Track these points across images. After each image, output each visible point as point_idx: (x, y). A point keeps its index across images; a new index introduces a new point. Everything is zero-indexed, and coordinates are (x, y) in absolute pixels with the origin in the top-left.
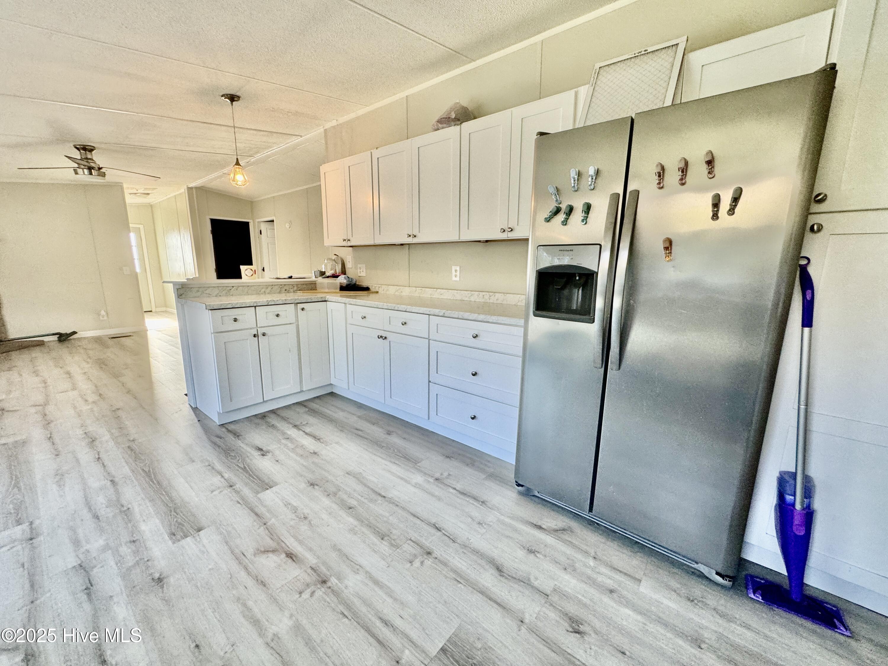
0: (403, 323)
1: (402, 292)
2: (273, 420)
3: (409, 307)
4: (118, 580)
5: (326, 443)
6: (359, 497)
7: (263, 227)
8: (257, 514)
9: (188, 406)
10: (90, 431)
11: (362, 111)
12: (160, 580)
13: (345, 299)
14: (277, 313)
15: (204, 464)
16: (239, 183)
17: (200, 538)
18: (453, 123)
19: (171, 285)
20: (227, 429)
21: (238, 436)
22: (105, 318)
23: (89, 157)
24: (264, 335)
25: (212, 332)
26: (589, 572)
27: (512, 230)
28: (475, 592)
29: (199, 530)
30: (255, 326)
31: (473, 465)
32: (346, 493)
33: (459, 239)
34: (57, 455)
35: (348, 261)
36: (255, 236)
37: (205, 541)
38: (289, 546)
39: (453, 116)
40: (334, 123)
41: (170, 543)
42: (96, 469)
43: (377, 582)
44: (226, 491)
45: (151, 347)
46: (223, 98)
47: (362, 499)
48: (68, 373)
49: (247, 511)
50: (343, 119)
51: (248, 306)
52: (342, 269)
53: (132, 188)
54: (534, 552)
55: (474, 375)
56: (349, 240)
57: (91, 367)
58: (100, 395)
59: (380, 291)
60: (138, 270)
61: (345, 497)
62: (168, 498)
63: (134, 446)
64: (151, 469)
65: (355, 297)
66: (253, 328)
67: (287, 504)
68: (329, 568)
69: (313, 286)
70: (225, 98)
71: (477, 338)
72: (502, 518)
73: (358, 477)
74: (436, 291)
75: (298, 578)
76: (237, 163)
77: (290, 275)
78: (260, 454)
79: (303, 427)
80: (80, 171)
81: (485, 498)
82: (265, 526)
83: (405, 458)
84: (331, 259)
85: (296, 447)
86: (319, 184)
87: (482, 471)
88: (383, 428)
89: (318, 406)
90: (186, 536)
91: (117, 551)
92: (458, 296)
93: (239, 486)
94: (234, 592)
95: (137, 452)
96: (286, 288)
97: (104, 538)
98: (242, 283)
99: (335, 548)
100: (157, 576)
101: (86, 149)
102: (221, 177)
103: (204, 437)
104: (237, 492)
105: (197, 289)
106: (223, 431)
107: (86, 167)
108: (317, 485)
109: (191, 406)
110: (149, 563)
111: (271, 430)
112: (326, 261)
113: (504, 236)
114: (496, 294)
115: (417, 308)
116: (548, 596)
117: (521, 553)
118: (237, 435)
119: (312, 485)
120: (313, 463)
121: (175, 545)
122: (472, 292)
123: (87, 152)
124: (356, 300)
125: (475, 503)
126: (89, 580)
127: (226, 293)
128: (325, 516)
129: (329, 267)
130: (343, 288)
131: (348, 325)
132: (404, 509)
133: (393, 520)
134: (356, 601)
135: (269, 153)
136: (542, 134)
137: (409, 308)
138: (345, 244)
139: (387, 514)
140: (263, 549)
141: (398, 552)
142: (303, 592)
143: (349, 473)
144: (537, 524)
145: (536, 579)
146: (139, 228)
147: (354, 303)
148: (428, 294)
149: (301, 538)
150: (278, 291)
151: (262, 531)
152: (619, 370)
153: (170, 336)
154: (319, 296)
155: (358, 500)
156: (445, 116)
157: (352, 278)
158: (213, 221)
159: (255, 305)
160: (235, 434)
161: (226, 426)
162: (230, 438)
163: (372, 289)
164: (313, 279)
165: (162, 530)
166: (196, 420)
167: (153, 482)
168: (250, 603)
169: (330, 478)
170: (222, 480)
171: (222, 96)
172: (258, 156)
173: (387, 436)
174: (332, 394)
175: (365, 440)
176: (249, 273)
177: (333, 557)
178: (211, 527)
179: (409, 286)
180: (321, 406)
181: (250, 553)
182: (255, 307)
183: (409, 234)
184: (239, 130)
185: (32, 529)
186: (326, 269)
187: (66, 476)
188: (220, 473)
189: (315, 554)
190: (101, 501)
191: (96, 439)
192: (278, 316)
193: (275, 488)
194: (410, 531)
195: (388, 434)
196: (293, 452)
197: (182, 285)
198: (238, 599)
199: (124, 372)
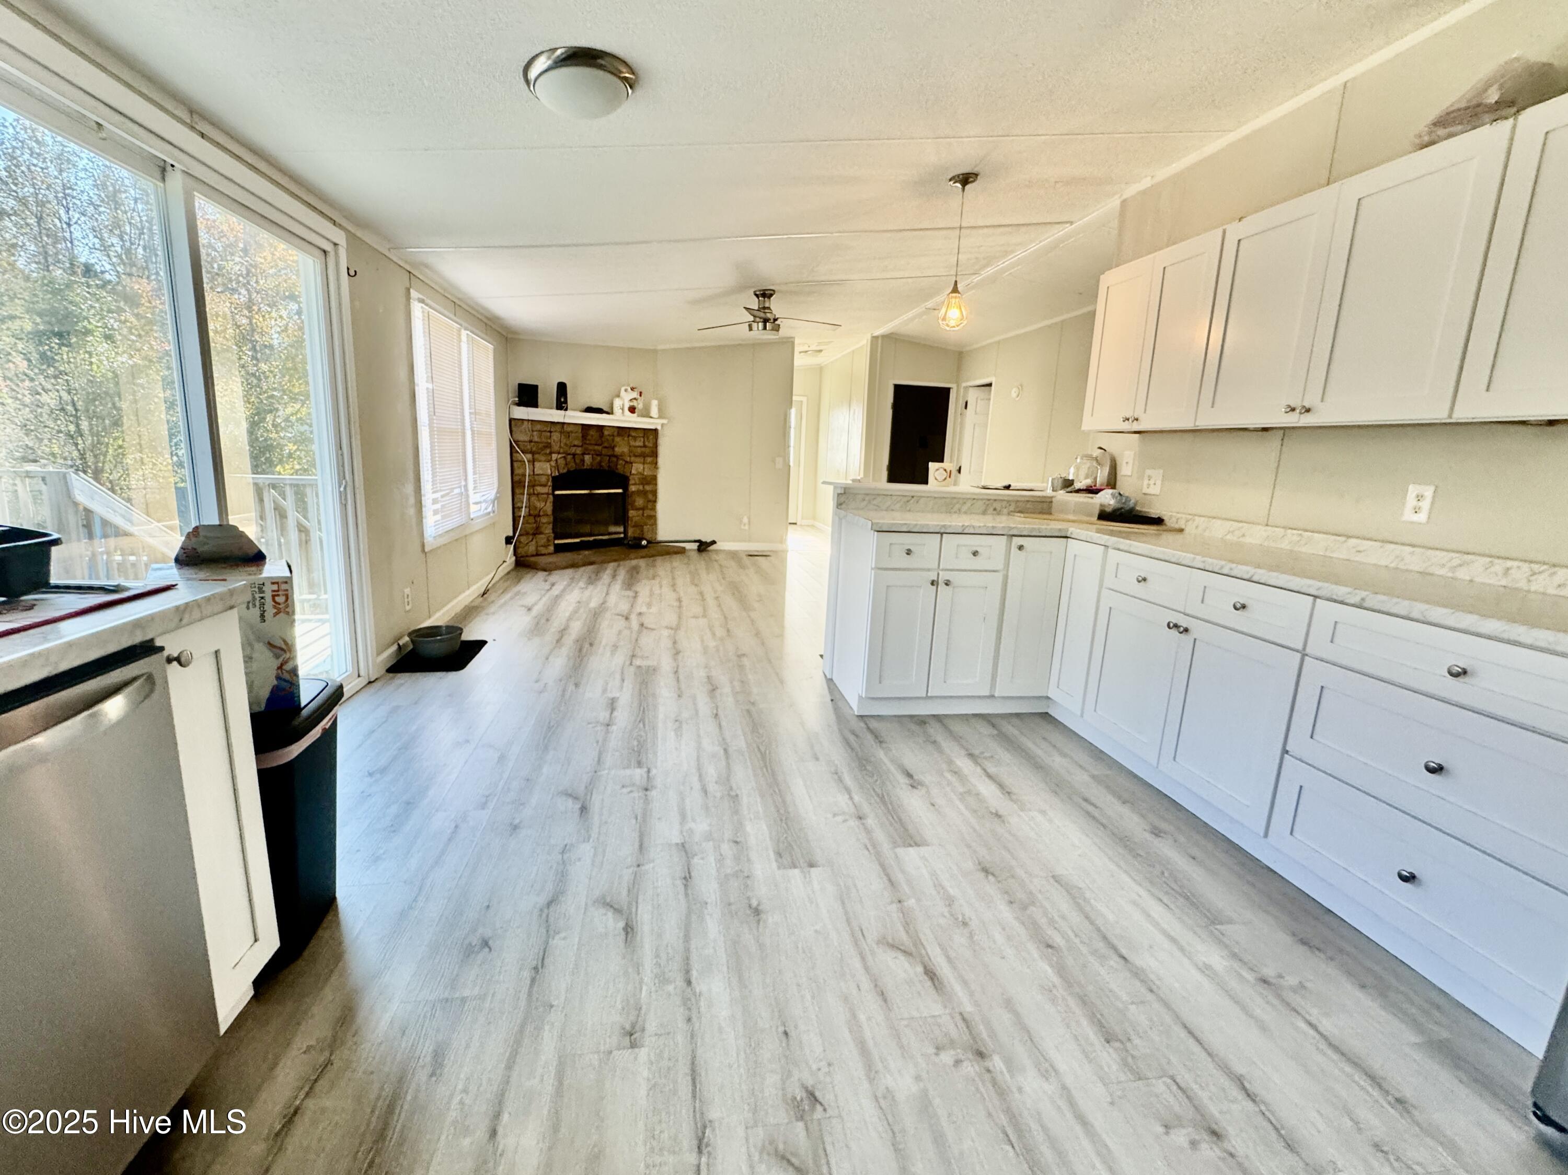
0: (1238, 606)
1: (1243, 535)
2: (935, 730)
4: (716, 886)
5: (1021, 805)
6: (1071, 936)
7: (972, 396)
8: (890, 880)
9: (822, 674)
10: (713, 676)
12: (757, 912)
13: (1107, 537)
14: (975, 549)
15: (830, 769)
16: (950, 323)
17: (811, 879)
18: (1488, 118)
19: (832, 487)
20: (867, 725)
21: (881, 742)
22: (747, 527)
23: (767, 305)
24: (947, 583)
25: (873, 567)
29: (811, 865)
30: (936, 566)
32: (1045, 913)
33: (1450, 416)
34: (679, 697)
35: (1125, 462)
36: (956, 412)
37: (816, 886)
38: (933, 960)
39: (1493, 97)
40: (1146, 183)
41: (774, 865)
42: (709, 726)
43: (1082, 1120)
44: (853, 824)
46: (951, 183)
47: (1076, 941)
48: (701, 594)
49: (877, 869)
50: (1166, 173)
51: (931, 531)
52: (1109, 474)
53: (805, 344)
55: (1432, 771)
56: (1137, 420)
57: (724, 592)
58: (728, 631)
59: (1190, 529)
60: (791, 462)
61: (1042, 921)
62: (780, 801)
63: (753, 711)
64: (767, 753)
65: (1127, 536)
66: (933, 570)
67: (938, 886)
68: (993, 1035)
69: (1045, 506)
70: (954, 183)
71: (1464, 679)
73: (1074, 895)
74: (1345, 542)
75: (939, 1020)
76: (955, 290)
77: (1006, 484)
78: (908, 783)
79: (984, 761)
80: (755, 326)
81: (1409, 1095)
82: (899, 905)
83: (1187, 899)
84: (1090, 457)
85: (969, 792)
86: (1090, 308)
88: (1143, 816)
89: (1016, 732)
90: (795, 867)
91: (719, 847)
92: (1414, 561)
93: (870, 821)
94: (842, 985)
95: (755, 721)
96: (997, 505)
97: (709, 821)
98: (930, 492)
99: (1010, 1006)
100: (755, 904)
101: (766, 294)
102: (922, 315)
103: (835, 728)
104: (868, 831)
105: (863, 497)
106: (861, 727)
107: (762, 320)
108: (993, 875)
109: (825, 676)
110: (749, 882)
111: (931, 748)
112: (1079, 460)
115: (1283, 576)
118: (878, 739)
119: (986, 871)
120: (992, 832)
121: (780, 872)
122: (1468, 557)
123: (766, 299)
124: (1132, 542)
125: (1370, 1090)
126: (689, 870)
127: (901, 507)
128: (999, 937)
129: (1084, 472)
130: (1105, 516)
131: (1105, 592)
132: (1167, 1005)
133: (1137, 1015)
134: (1034, 1125)
135: (1007, 263)
137: (1260, 574)
138: (1126, 426)
139: (1125, 998)
140: (891, 941)
141: (1140, 1089)
142: (944, 1050)
143: (1058, 879)
146: (802, 401)
147: (1126, 548)
148: (1318, 546)
149: (952, 954)
150: (983, 510)
151: (894, 910)
154: (1054, 526)
155: (1067, 939)
156: (1461, 105)
157: (1127, 497)
158: (897, 389)
159: (942, 531)
160: (876, 737)
161: (866, 719)
162: (869, 740)
163: (1170, 522)
164: (1049, 492)
165: (769, 843)
166: (828, 698)
167: (767, 772)
168: (861, 1017)
169: (1020, 872)
170: (850, 803)
171: (950, 180)
172: (990, 271)
173: (1149, 837)
174: (1046, 716)
176: (941, 475)
177: (1002, 1020)
178: (826, 868)
179: (1267, 525)
180: (1022, 733)
181: (872, 935)
182: (942, 534)
183: (1293, 405)
184: (968, 231)
185: (648, 777)
186: (1077, 476)
187: (684, 726)
188: (848, 791)
189: (971, 994)
190: (711, 772)
191: (717, 688)
192: (975, 554)
193: (923, 850)
194: (1174, 1060)
195: (1152, 833)
196: (960, 800)
197: (845, 489)
198: (846, 999)
199: (756, 605)
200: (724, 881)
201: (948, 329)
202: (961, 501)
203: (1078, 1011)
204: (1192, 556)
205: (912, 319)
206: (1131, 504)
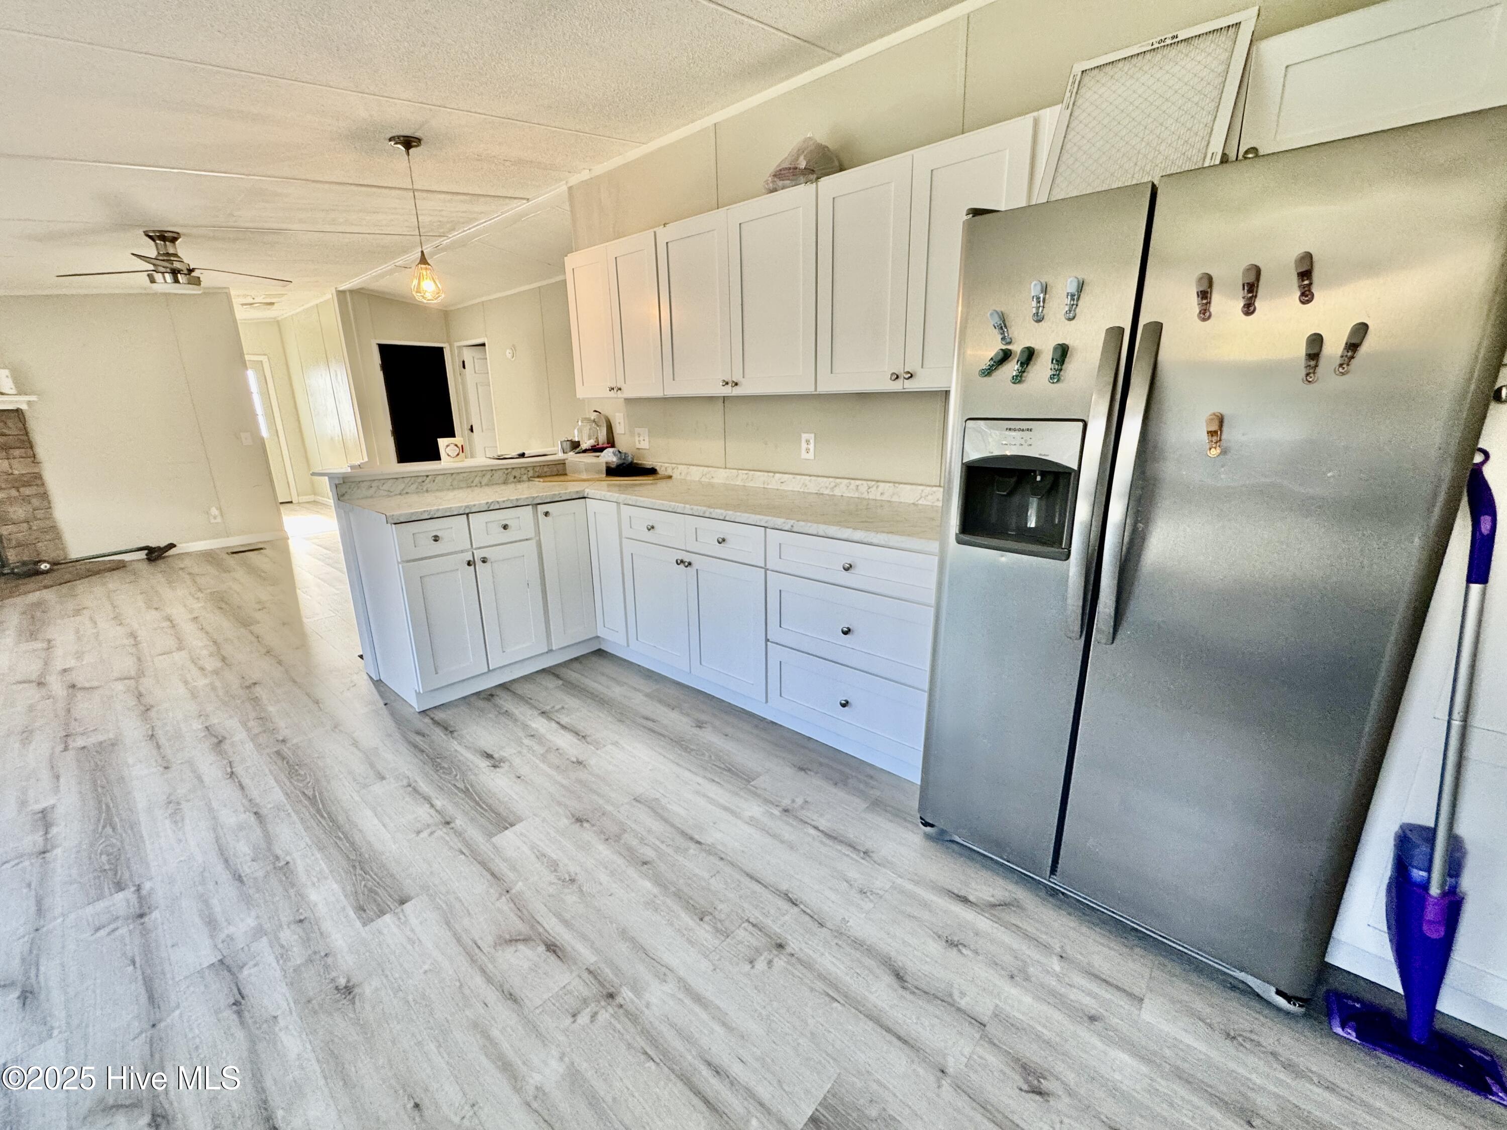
0: (720, 540)
1: (712, 478)
2: (506, 702)
3: (730, 512)
4: (284, 989)
5: (597, 745)
6: (658, 843)
7: (468, 356)
8: (493, 874)
9: (366, 677)
10: (214, 724)
11: (634, 153)
12: (348, 990)
13: (616, 492)
14: (504, 523)
15: (400, 784)
16: (429, 296)
17: (405, 917)
18: (802, 179)
19: (326, 480)
20: (432, 719)
21: (451, 732)
22: (219, 520)
23: (171, 251)
24: (484, 561)
25: (399, 560)
26: (1053, 983)
27: (912, 376)
28: (862, 1016)
29: (402, 902)
30: (469, 546)
31: (846, 785)
32: (636, 836)
33: (816, 390)
34: (166, 768)
35: (617, 421)
36: (454, 371)
37: (414, 921)
38: (551, 931)
39: (803, 164)
40: (585, 175)
41: (358, 924)
42: (227, 791)
43: (698, 999)
44: (440, 832)
45: (297, 570)
46: (392, 143)
47: (663, 847)
48: (169, 619)
49: (477, 868)
50: (600, 169)
51: (455, 513)
52: (608, 435)
53: (245, 296)
54: (957, 946)
55: (845, 633)
56: (620, 389)
57: (204, 608)
58: (224, 659)
59: (676, 475)
60: (265, 433)
61: (634, 843)
62: (348, 845)
63: (285, 750)
64: (317, 794)
65: (633, 489)
66: (466, 551)
67: (541, 856)
68: (617, 970)
69: (560, 468)
70: (396, 143)
71: (852, 571)
72: (899, 881)
73: (654, 808)
74: (773, 476)
75: (568, 988)
76: (424, 260)
77: (520, 452)
78: (490, 765)
79: (556, 714)
80: (158, 277)
81: (869, 845)
82: (508, 896)
83: (729, 770)
84: (588, 420)
85: (548, 750)
86: (559, 278)
87: (862, 794)
88: (688, 715)
89: (577, 676)
90: (382, 913)
91: (277, 939)
92: (812, 485)
93: (460, 822)
94: (468, 1013)
95: (291, 762)
96: (516, 473)
97: (253, 913)
98: (442, 468)
99: (624, 934)
100: (342, 982)
101: (165, 237)
102: (391, 272)
103: (397, 736)
104: (459, 834)
105: (368, 484)
106: (426, 724)
107: (168, 270)
108: (587, 821)
109: (371, 678)
110: (329, 960)
111: (503, 719)
112: (580, 423)
113: (897, 386)
114: (879, 483)
115: (744, 513)
116: (985, 1026)
117: (935, 948)
118: (448, 729)
119: (579, 820)
120: (580, 781)
121: (367, 928)
122: (838, 480)
123: (167, 243)
124: (637, 498)
125: (851, 855)
126: (239, 990)
127: (417, 488)
128: (603, 877)
129: (586, 431)
130: (612, 471)
131: (624, 540)
132: (733, 865)
133: (716, 884)
134: (664, 1029)
135: (472, 230)
136: (977, 212)
137: (729, 515)
138: (612, 395)
139: (707, 875)
140: (508, 937)
141: (729, 944)
142: (579, 1012)
143: (638, 799)
144: (960, 894)
145: (963, 994)
146: (261, 361)
147: (634, 503)
148: (759, 481)
149: (567, 916)
150: (502, 480)
151: (503, 904)
152: (1113, 643)
153: (326, 548)
154: (572, 488)
155: (656, 849)
156: (786, 165)
157: (625, 454)
158: (383, 349)
159: (467, 511)
160: (445, 728)
161: (428, 712)
162: (438, 734)
163: (661, 471)
164: (561, 456)
165: (344, 902)
166: (381, 704)
167: (322, 816)
168: (495, 1033)
169: (609, 808)
170: (432, 811)
171: (390, 140)
172: (455, 235)
173: (696, 731)
174: (600, 653)
175: (663, 739)
176: (453, 451)
177: (622, 952)
178: (421, 897)
179: (726, 468)
180: (582, 675)
181: (487, 943)
182: (467, 514)
183: (726, 380)
184: (425, 195)
185: (140, 898)
186: (582, 438)
187: (185, 806)
188: (428, 800)
189: (592, 946)
190: (242, 849)
191: (225, 738)
192: (505, 527)
193: (518, 828)
194: (746, 905)
195: (697, 726)
196: (544, 762)
197: (343, 478)
198: (475, 1025)
199: (258, 616)
200: (294, 980)
201: (425, 301)
202: (480, 474)
203: (676, 907)
204: (683, 505)
205: (382, 276)
206: (630, 459)
